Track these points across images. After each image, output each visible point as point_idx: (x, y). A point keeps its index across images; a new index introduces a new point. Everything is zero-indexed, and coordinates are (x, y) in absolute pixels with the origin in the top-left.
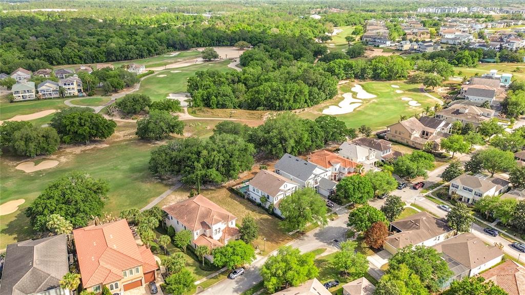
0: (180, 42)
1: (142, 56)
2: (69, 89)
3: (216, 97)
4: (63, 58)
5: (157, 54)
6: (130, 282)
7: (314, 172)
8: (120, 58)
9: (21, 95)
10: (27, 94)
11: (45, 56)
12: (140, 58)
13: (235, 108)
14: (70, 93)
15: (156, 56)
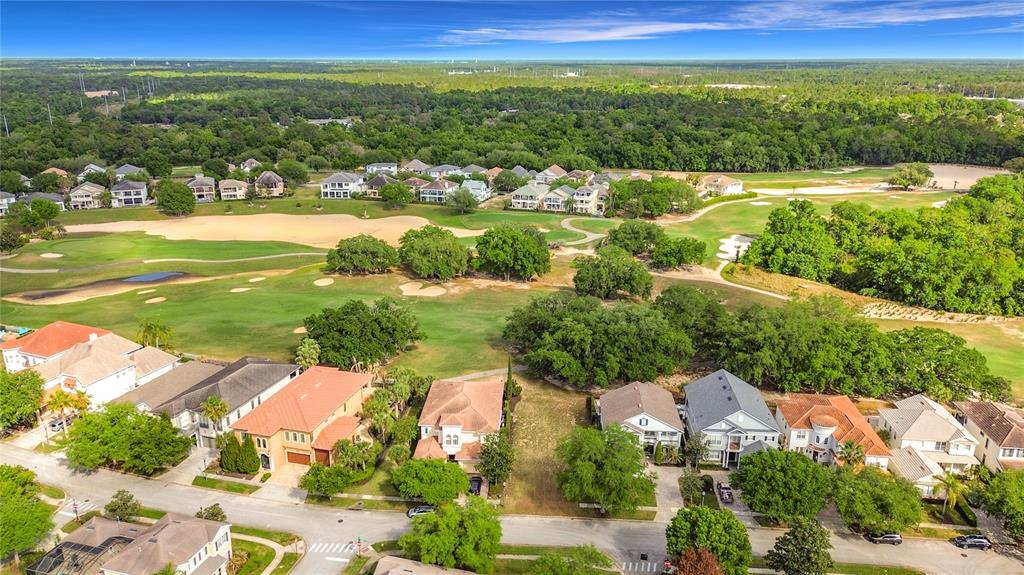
0: (872, 149)
1: (775, 169)
2: (582, 201)
3: (787, 251)
4: (640, 158)
5: (811, 167)
6: (295, 451)
7: (731, 418)
8: (730, 167)
9: (521, 201)
10: (529, 202)
11: (616, 152)
12: (770, 170)
13: (819, 279)
14: (582, 209)
15: (807, 171)
